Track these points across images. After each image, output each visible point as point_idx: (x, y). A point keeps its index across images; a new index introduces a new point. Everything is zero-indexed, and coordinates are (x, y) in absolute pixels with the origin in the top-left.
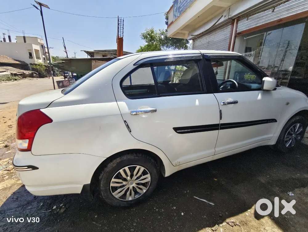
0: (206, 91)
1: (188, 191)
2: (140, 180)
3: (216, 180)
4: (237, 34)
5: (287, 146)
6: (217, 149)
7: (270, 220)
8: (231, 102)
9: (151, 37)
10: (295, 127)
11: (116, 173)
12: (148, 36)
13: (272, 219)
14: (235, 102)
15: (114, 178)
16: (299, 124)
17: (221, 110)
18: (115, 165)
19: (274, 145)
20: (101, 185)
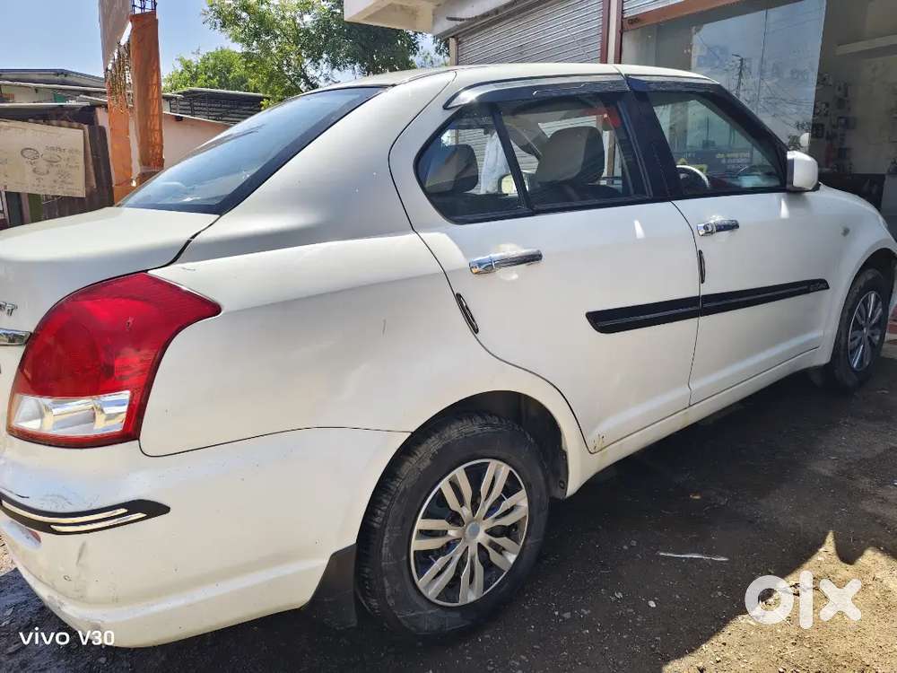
0: (652, 193)
1: (634, 543)
2: (497, 518)
3: (697, 497)
4: (626, 22)
5: (855, 365)
6: (694, 386)
7: (879, 554)
8: (725, 226)
9: (261, 19)
10: (866, 302)
11: (428, 495)
12: (244, 15)
13: (883, 552)
14: (731, 226)
15: (422, 518)
16: (873, 296)
17: (700, 252)
18: (428, 462)
19: (826, 364)
20: (385, 551)
